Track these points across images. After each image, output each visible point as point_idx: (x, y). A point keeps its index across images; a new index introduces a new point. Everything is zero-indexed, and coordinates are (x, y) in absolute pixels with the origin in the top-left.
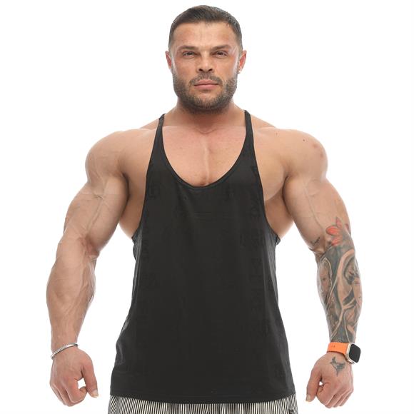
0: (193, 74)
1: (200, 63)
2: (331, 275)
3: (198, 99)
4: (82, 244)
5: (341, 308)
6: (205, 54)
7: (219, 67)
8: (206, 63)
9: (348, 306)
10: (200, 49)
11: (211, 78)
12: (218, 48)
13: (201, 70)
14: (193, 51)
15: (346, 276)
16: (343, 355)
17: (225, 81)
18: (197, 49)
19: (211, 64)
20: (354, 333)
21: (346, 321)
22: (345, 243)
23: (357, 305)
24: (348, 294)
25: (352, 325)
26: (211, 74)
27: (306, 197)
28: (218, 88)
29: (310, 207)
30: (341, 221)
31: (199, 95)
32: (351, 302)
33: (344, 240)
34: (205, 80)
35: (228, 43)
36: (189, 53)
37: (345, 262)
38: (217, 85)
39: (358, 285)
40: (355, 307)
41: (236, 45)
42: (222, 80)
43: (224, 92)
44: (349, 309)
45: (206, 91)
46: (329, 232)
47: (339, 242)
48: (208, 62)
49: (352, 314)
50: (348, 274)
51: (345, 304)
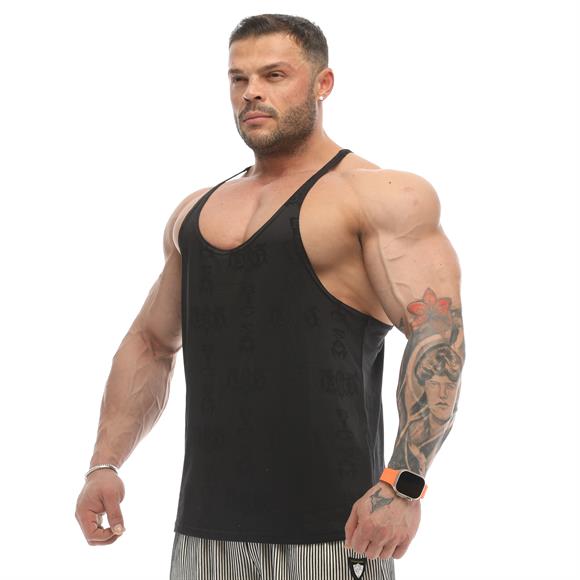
4: (143, 339)
5: (406, 419)
8: (251, 89)
9: (416, 416)
10: (246, 72)
11: (259, 109)
13: (246, 99)
14: (240, 75)
15: (418, 373)
16: (390, 486)
18: (242, 72)
19: (260, 89)
20: (423, 456)
21: (409, 438)
22: (427, 325)
23: (430, 415)
24: (417, 400)
25: (418, 445)
26: (260, 103)
27: (382, 262)
28: (271, 122)
29: (387, 276)
30: (434, 294)
31: (248, 134)
32: (422, 410)
33: (428, 320)
34: (252, 112)
35: (285, 60)
36: (239, 78)
37: (419, 353)
38: (270, 117)
39: (436, 386)
40: (425, 419)
41: (303, 62)
42: (278, 111)
43: (282, 126)
44: (416, 421)
45: (255, 126)
46: (411, 310)
47: (418, 325)
48: (255, 87)
49: (420, 428)
50: (420, 371)
51: (413, 413)
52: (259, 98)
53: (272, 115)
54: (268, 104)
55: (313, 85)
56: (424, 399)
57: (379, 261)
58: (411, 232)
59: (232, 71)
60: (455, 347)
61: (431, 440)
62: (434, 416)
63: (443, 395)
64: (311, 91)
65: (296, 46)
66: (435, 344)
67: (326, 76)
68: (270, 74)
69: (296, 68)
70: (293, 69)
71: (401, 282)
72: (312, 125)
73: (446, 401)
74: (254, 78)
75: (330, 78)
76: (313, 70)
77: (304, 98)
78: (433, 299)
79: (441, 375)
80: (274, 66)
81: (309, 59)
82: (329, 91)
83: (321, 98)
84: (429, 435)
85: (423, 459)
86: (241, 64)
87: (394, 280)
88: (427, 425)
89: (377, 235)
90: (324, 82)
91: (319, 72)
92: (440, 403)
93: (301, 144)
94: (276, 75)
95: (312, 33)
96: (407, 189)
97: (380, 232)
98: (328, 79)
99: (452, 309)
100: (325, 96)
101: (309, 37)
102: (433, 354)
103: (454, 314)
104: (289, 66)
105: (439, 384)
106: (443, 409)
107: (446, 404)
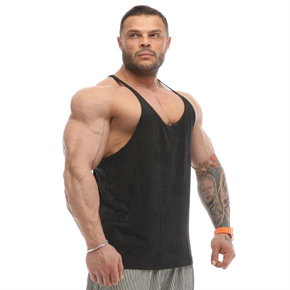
0: (137, 48)
1: (142, 41)
2: (216, 185)
3: (140, 65)
5: (222, 206)
6: (145, 35)
7: (154, 44)
8: (146, 41)
10: (141, 32)
12: (154, 31)
13: (142, 45)
14: (137, 33)
16: (229, 235)
17: (158, 54)
18: (140, 31)
19: (150, 41)
24: (226, 198)
26: (149, 48)
32: (228, 202)
34: (145, 52)
38: (153, 56)
45: (146, 59)
51: (225, 204)
54: (152, 49)
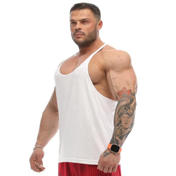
5: (115, 128)
13: (76, 29)
16: (109, 149)
17: (87, 33)
18: (75, 20)
20: (120, 140)
21: (116, 134)
22: (122, 99)
23: (122, 127)
24: (118, 122)
25: (118, 136)
26: (80, 31)
27: (111, 79)
28: (83, 36)
29: (112, 83)
30: (126, 89)
31: (76, 40)
32: (120, 125)
33: (123, 97)
34: (78, 33)
35: (88, 18)
36: (73, 22)
37: (119, 107)
38: (83, 35)
39: (124, 118)
40: (121, 128)
41: (93, 18)
42: (85, 33)
43: (87, 38)
44: (118, 129)
45: (78, 38)
46: (119, 94)
47: (120, 99)
48: (79, 26)
49: (119, 131)
50: (119, 113)
51: (117, 126)
52: (80, 29)
53: (84, 34)
54: (83, 31)
55: (96, 26)
56: (120, 122)
57: (110, 79)
58: (120, 70)
59: (71, 20)
60: (132, 105)
61: (122, 135)
62: (123, 127)
63: (126, 120)
64: (96, 27)
65: (91, 13)
66: (124, 104)
67: (100, 23)
68: (83, 21)
69: (91, 20)
70: (90, 20)
71: (116, 85)
72: (96, 38)
73: (127, 122)
74: (78, 23)
75: (101, 23)
76: (97, 21)
77: (94, 29)
78: (125, 90)
79: (126, 114)
80: (85, 19)
81: (95, 17)
82: (101, 27)
83: (99, 29)
84: (122, 133)
85: (120, 141)
86: (74, 18)
87: (114, 85)
88: (121, 130)
89: (110, 71)
90: (99, 25)
91: (98, 21)
92: (125, 123)
93: (92, 43)
94: (86, 22)
95: (96, 9)
96: (119, 56)
97: (110, 70)
98: (101, 24)
99: (132, 93)
100: (100, 29)
101: (95, 10)
102: (123, 108)
103: (132, 95)
104: (89, 19)
105: (125, 117)
106: (126, 125)
107: (127, 123)
